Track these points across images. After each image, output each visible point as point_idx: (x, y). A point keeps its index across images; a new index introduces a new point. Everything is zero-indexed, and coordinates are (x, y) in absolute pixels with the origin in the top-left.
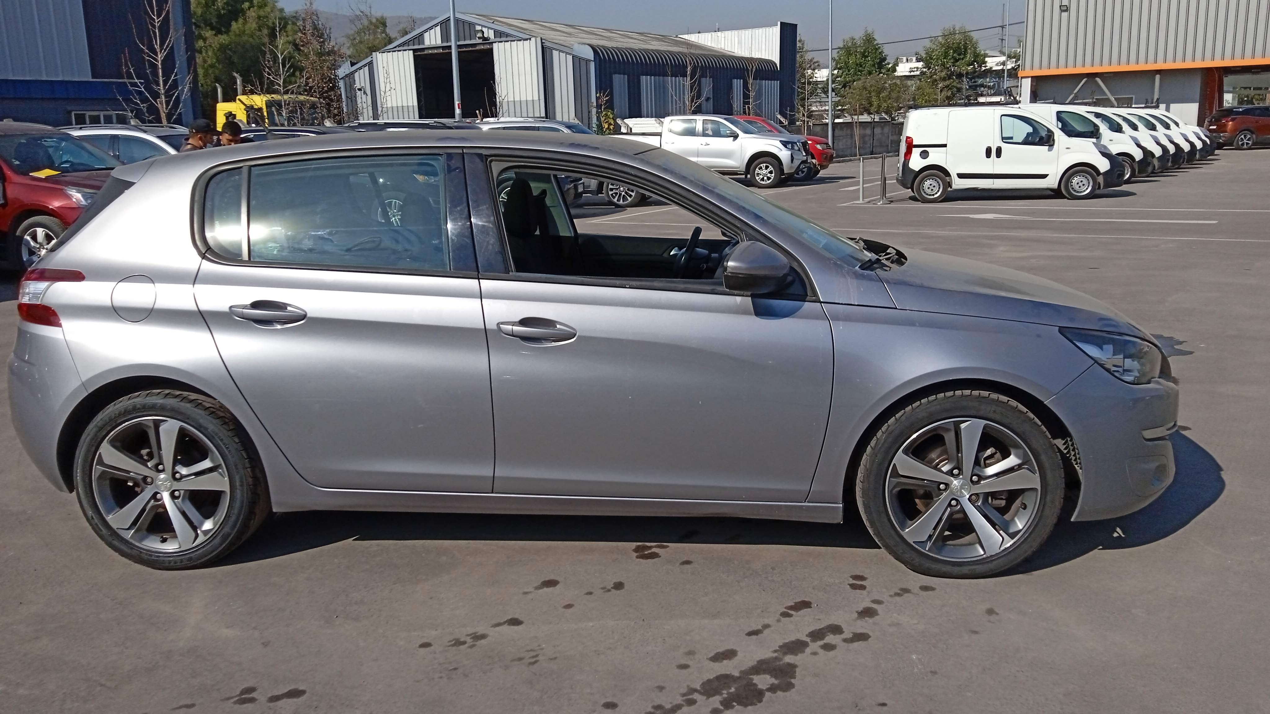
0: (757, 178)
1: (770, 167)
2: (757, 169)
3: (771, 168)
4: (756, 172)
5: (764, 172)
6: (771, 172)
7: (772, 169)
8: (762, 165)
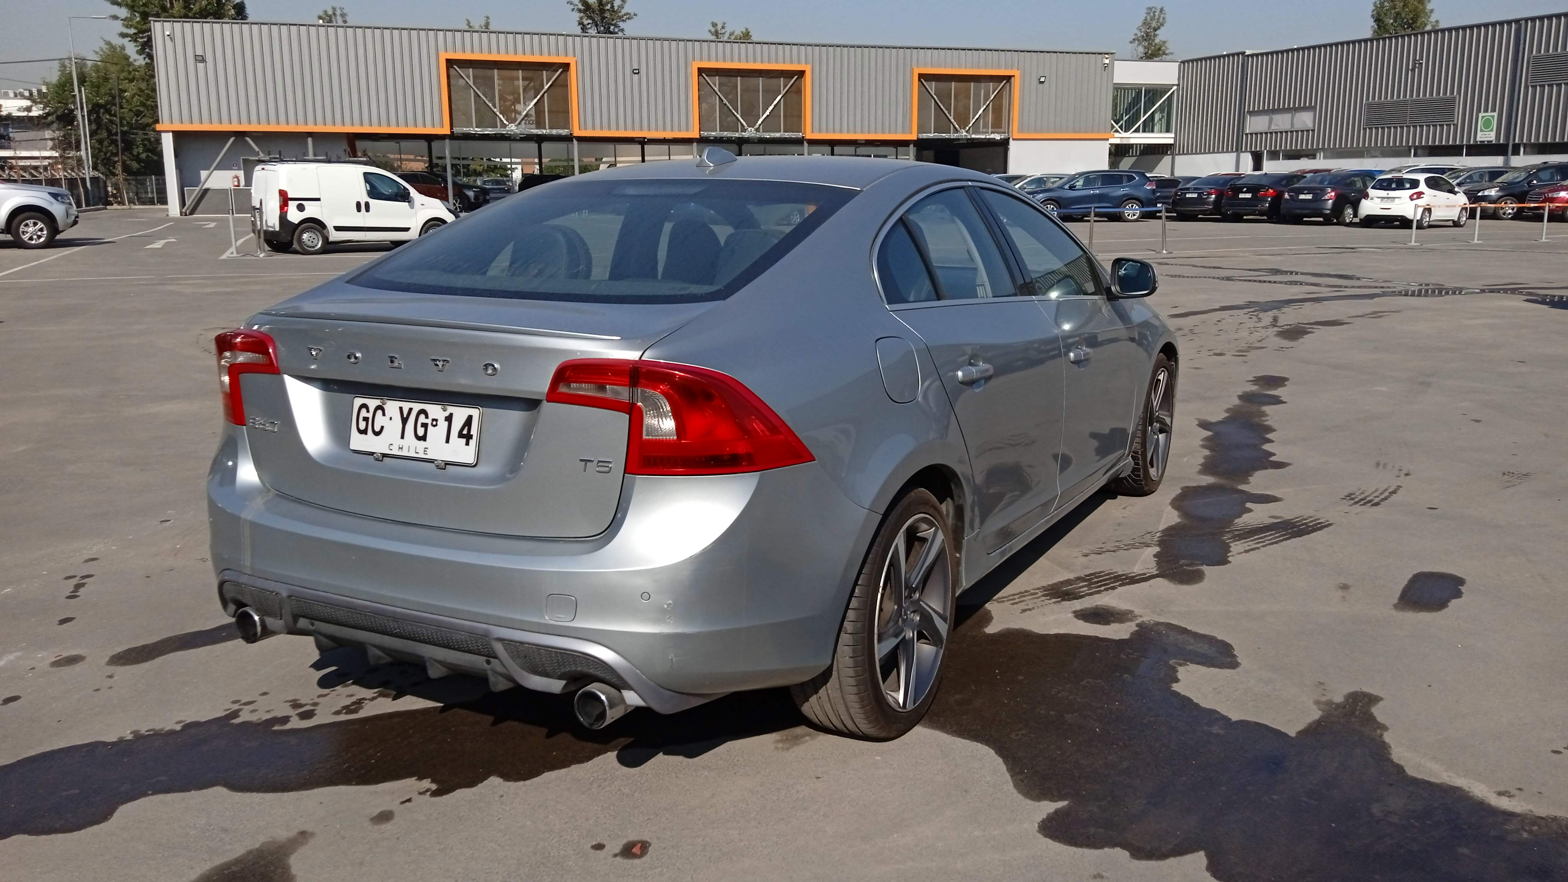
0: (23, 237)
1: (40, 223)
2: (22, 226)
3: (40, 225)
4: (21, 230)
5: (31, 229)
6: (41, 230)
7: (42, 225)
8: (28, 221)
